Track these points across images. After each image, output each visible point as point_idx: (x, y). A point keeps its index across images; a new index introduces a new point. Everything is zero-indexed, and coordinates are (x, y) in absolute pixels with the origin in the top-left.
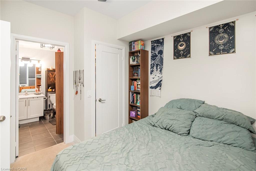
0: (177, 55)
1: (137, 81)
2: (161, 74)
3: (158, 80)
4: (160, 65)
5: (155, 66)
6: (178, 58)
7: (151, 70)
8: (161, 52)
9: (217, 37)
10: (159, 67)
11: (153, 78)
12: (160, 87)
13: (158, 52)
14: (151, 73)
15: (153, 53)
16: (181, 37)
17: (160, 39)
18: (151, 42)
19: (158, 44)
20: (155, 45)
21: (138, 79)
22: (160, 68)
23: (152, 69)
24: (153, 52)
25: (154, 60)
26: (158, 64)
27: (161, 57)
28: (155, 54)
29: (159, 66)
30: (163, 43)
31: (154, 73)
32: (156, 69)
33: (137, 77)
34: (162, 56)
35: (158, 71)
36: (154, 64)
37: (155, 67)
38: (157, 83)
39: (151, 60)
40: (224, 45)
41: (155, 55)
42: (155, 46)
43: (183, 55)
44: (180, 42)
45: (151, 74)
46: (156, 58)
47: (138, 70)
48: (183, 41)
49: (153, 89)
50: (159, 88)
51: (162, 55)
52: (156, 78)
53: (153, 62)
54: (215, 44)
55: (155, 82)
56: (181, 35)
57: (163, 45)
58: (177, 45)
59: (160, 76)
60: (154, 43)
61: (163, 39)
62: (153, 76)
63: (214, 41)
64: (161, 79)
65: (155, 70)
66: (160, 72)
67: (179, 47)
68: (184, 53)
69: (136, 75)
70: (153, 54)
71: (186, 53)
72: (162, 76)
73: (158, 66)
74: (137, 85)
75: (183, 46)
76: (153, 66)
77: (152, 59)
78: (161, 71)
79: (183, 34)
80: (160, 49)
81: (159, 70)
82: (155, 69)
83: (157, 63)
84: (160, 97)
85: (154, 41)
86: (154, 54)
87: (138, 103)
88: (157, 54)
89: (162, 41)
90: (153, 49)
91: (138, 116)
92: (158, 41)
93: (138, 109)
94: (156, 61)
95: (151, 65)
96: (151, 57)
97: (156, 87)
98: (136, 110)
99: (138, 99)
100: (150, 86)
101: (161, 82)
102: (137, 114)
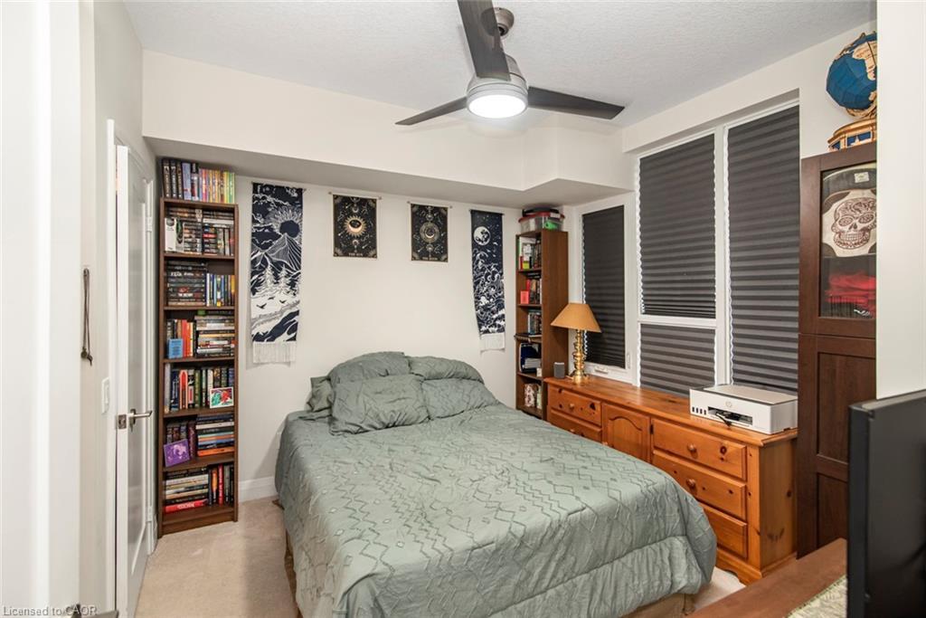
0: (344, 246)
1: (196, 318)
2: (291, 295)
3: (282, 312)
4: (287, 266)
5: (269, 268)
6: (346, 254)
7: (254, 278)
8: (292, 229)
9: (423, 227)
10: (283, 273)
11: (262, 307)
12: (289, 333)
13: (279, 226)
14: (254, 291)
15: (258, 225)
16: (353, 203)
17: (288, 188)
18: (251, 187)
19: (281, 202)
20: (269, 199)
21: (201, 313)
22: (288, 275)
23: (256, 276)
24: (258, 222)
25: (265, 247)
26: (282, 263)
27: (292, 243)
28: (270, 228)
29: (284, 268)
30: (301, 203)
31: (261, 290)
32: (273, 277)
33: (193, 304)
34: (296, 240)
35: (282, 285)
36: (264, 261)
37: (268, 272)
38: (277, 322)
39: (253, 248)
40: (434, 244)
41: (267, 231)
42: (269, 203)
43: (360, 250)
44: (352, 214)
45: (254, 294)
46: (271, 244)
47: (205, 278)
48: (358, 215)
49: (263, 341)
50: (285, 336)
51: (298, 237)
52: (273, 307)
53: (259, 253)
54: (421, 239)
55: (270, 320)
56: (353, 198)
57: (301, 207)
58: (343, 221)
59: (290, 299)
60: (267, 193)
61: (300, 191)
62: (259, 299)
63: (419, 234)
64: (294, 310)
65: (269, 281)
66: (288, 289)
67: (350, 226)
68: (361, 244)
69: (190, 295)
70: (259, 228)
71: (366, 247)
72: (296, 299)
73: (281, 269)
74: (197, 334)
75: (358, 226)
76: (262, 269)
77: (257, 245)
78: (292, 284)
79: (358, 198)
80: (289, 219)
81: (284, 281)
82: (268, 276)
83: (275, 259)
84: (289, 363)
85: (267, 186)
86: (265, 228)
87: (216, 402)
88: (277, 231)
89: (296, 195)
90: (260, 210)
91: (200, 453)
92: (280, 192)
93: (198, 427)
94: (273, 252)
95: (254, 262)
96: (253, 234)
97: (273, 335)
98: (192, 432)
99: (204, 387)
100: (254, 333)
101: (296, 318)
102: (197, 447)
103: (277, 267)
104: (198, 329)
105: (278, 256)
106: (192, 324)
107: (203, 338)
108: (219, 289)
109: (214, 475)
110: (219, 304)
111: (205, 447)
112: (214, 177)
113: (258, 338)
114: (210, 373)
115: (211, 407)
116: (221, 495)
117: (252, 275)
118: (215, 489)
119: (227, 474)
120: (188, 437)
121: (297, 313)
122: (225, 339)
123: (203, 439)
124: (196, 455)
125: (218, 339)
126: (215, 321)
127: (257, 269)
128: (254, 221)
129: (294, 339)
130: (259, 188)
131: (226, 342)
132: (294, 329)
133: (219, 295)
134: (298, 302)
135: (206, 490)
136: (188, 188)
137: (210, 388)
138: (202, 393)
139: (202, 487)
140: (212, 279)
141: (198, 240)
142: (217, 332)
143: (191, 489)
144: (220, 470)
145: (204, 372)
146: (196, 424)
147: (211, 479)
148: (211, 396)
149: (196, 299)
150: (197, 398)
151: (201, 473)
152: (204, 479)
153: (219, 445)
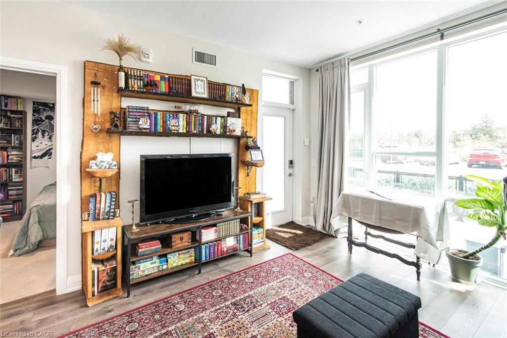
1: (8, 150)
2: (50, 142)
3: (46, 148)
4: (48, 132)
5: (40, 132)
8: (50, 118)
10: (47, 134)
11: (37, 146)
12: (49, 156)
13: (44, 117)
14: (33, 141)
17: (48, 103)
18: (32, 103)
19: (45, 108)
20: (40, 107)
21: (10, 148)
22: (48, 135)
23: (34, 135)
24: (35, 116)
25: (38, 125)
26: (46, 130)
27: (50, 124)
28: (41, 118)
29: (47, 132)
31: (37, 140)
32: (42, 136)
33: (6, 145)
34: (52, 122)
36: (38, 130)
37: (40, 134)
38: (43, 152)
39: (33, 125)
42: (40, 109)
46: (41, 123)
47: (11, 136)
49: (37, 159)
50: (47, 157)
52: (42, 147)
53: (36, 127)
55: (40, 151)
57: (54, 110)
59: (49, 144)
60: (40, 105)
61: (54, 104)
62: (36, 143)
64: (51, 147)
65: (40, 137)
66: (48, 140)
69: (5, 142)
70: (36, 118)
72: (52, 143)
73: (45, 133)
74: (8, 155)
77: (35, 124)
78: (50, 138)
80: (49, 115)
81: (46, 137)
83: (43, 129)
85: (39, 102)
86: (38, 118)
87: (15, 178)
88: (44, 119)
89: (52, 106)
90: (35, 111)
91: (9, 197)
92: (45, 105)
93: (9, 188)
94: (41, 126)
95: (33, 130)
96: (33, 120)
97: (42, 157)
98: (6, 190)
99: (11, 174)
100: (33, 155)
101: (51, 151)
102: (8, 195)
103: (43, 132)
104: (8, 154)
105: (44, 128)
106: (6, 152)
107: (10, 157)
108: (17, 140)
109: (15, 205)
110: (17, 145)
111: (11, 195)
112: (14, 100)
113: (35, 157)
114: (14, 170)
115: (13, 180)
116: (18, 212)
117: (33, 135)
118: (15, 210)
119: (20, 205)
120: (4, 191)
121: (52, 149)
122: (20, 157)
123: (10, 192)
124: (8, 198)
125: (17, 157)
126: (15, 151)
127: (34, 132)
128: (33, 115)
129: (50, 158)
130: (36, 103)
131: (20, 159)
132: (51, 154)
133: (17, 142)
134: (52, 145)
135: (11, 210)
136: (3, 104)
137: (14, 174)
138: (10, 176)
139: (10, 209)
140: (14, 136)
141: (9, 123)
142: (17, 155)
143: (6, 209)
144: (18, 203)
145: (11, 170)
146: (7, 187)
147: (14, 206)
148: (14, 177)
149: (7, 143)
150: (8, 178)
151: (10, 204)
152: (11, 206)
153: (17, 195)
